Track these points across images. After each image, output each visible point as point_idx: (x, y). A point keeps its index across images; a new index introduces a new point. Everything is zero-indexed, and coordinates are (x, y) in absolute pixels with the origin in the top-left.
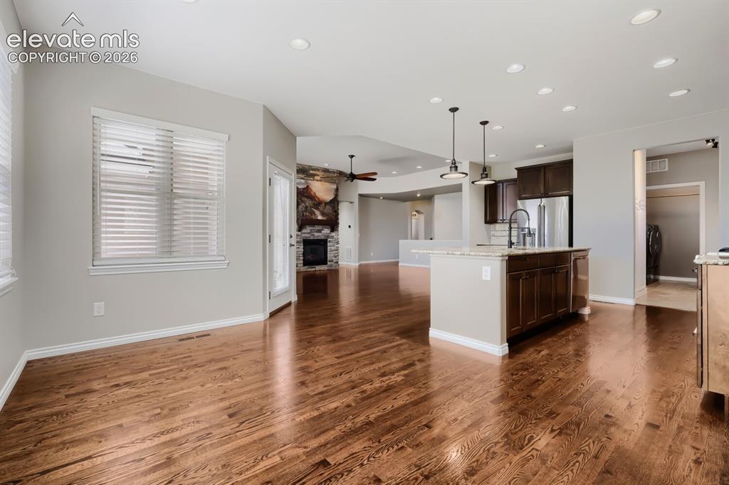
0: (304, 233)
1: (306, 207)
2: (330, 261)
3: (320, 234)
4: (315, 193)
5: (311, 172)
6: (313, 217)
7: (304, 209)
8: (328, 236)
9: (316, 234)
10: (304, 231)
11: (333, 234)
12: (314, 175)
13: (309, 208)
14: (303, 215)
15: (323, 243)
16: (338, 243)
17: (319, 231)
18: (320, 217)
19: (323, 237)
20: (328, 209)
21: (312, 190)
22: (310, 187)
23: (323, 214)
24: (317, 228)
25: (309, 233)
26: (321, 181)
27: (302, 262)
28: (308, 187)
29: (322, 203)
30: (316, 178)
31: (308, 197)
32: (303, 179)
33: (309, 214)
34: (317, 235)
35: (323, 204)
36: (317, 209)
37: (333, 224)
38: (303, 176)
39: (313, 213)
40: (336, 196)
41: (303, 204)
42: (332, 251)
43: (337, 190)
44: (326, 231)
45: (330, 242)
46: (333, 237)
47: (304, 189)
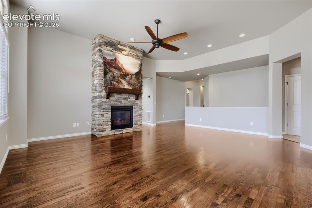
0: (112, 101)
1: (114, 77)
2: (135, 125)
3: (127, 102)
4: (122, 65)
5: (119, 46)
6: (120, 86)
7: (111, 78)
8: (133, 103)
9: (123, 101)
10: (112, 98)
11: (138, 102)
12: (122, 50)
13: (116, 78)
14: (111, 83)
15: (130, 109)
16: (141, 109)
17: (126, 99)
18: (127, 87)
19: (129, 104)
20: (133, 80)
21: (119, 62)
22: (118, 59)
23: (129, 84)
24: (125, 96)
25: (115, 100)
26: (127, 55)
27: (110, 126)
28: (116, 59)
29: (128, 75)
30: (123, 52)
31: (115, 68)
32: (111, 51)
33: (117, 84)
34: (124, 103)
35: (130, 76)
36: (124, 79)
37: (138, 93)
38: (111, 49)
39: (119, 82)
40: (140, 70)
41: (111, 74)
42: (136, 115)
43: (141, 65)
44: (132, 99)
45: (135, 108)
46: (137, 104)
47: (112, 60)
